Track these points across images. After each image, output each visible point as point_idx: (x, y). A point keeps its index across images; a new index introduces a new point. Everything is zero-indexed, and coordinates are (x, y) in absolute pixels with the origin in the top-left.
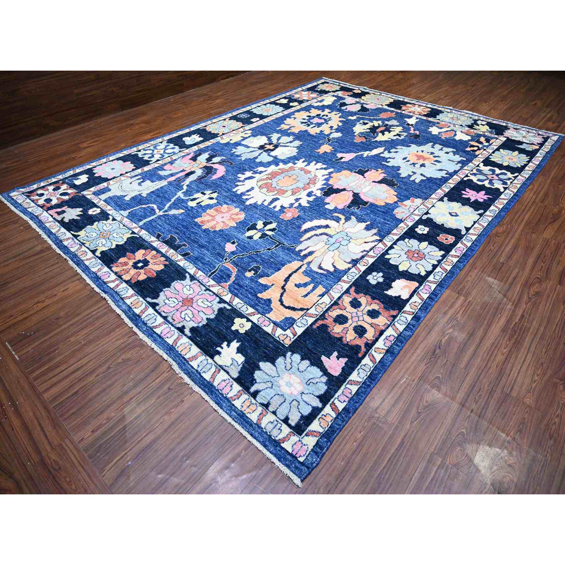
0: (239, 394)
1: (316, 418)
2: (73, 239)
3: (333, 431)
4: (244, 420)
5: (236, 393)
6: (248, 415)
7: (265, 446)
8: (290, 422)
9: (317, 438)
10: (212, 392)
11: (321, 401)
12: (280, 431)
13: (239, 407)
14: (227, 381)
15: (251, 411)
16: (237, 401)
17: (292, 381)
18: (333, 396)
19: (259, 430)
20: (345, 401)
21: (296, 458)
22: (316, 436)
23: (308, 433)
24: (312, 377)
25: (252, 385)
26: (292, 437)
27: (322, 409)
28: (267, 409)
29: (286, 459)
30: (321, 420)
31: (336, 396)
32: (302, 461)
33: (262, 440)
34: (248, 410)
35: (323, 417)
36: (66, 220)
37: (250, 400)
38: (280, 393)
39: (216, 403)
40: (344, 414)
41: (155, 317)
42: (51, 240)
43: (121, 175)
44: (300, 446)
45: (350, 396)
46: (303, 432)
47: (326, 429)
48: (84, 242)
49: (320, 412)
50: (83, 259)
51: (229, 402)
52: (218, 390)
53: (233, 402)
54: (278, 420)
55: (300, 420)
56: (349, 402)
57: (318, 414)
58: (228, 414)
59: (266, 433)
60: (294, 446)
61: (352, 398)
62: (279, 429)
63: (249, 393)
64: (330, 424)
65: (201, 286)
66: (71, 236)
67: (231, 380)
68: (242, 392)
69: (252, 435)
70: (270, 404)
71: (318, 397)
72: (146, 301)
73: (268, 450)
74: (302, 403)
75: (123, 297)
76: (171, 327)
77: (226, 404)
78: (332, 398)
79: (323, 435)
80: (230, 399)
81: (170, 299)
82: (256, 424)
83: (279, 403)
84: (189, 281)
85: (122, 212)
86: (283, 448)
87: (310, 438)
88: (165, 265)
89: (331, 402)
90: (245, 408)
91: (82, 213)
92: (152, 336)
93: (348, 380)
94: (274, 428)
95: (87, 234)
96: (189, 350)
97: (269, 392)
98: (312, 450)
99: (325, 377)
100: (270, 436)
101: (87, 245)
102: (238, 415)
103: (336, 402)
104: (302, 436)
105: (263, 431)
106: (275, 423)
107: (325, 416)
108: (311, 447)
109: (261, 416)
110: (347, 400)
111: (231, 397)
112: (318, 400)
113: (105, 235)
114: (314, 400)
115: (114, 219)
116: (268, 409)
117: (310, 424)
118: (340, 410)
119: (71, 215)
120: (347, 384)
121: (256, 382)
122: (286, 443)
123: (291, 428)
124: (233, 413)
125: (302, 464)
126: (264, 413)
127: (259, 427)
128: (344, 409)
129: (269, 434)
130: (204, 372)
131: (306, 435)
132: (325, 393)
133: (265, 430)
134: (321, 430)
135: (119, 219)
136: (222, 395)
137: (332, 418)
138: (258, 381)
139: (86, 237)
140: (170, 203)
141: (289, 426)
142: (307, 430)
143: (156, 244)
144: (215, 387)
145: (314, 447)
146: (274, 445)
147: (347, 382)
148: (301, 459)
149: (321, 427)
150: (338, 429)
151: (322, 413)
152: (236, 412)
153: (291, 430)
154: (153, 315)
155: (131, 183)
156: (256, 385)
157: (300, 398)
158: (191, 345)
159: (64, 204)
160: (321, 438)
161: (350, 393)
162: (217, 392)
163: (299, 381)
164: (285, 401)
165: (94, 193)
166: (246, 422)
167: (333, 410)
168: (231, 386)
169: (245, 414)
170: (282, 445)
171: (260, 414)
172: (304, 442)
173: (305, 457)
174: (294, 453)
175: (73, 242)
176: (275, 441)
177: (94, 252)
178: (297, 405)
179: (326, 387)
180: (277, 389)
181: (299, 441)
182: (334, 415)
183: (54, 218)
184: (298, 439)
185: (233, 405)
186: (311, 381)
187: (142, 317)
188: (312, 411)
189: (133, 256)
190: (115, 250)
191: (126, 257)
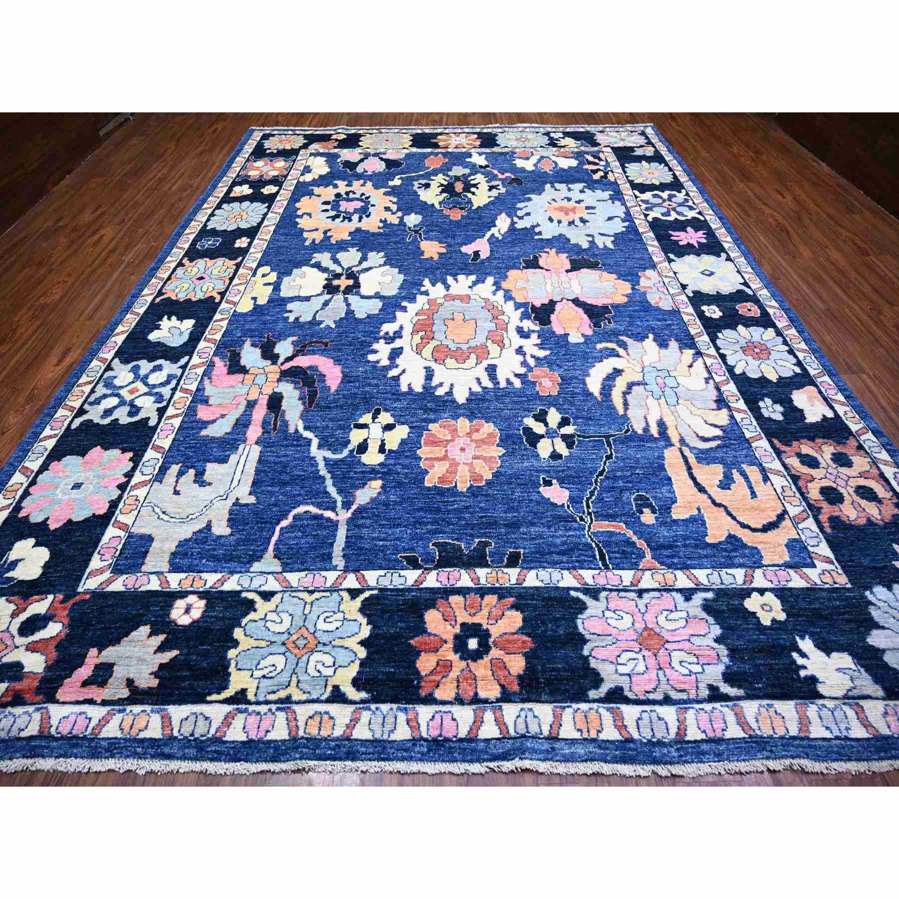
2: (240, 711)
14: (890, 711)
36: (147, 681)
41: (654, 715)
42: (184, 758)
43: (122, 487)
48: (282, 694)
50: (338, 732)
65: (622, 594)
66: (228, 708)
67: (890, 703)
72: (594, 701)
75: (546, 733)
76: (701, 706)
81: (620, 661)
84: (594, 602)
85: (256, 566)
88: (515, 607)
91: (162, 637)
92: (704, 753)
95: (258, 674)
96: (779, 718)
101: (297, 696)
113: (301, 643)
115: (267, 596)
119: (141, 660)
130: (847, 729)
135: (272, 585)
139: (265, 683)
140: (329, 482)
143: (432, 580)
144: (894, 737)
154: (645, 715)
155: (177, 493)
158: (769, 705)
159: (75, 649)
165: (118, 569)
175: (253, 720)
177: (337, 697)
183: (104, 703)
187: (636, 736)
189: (432, 638)
190: (376, 656)
191: (423, 654)
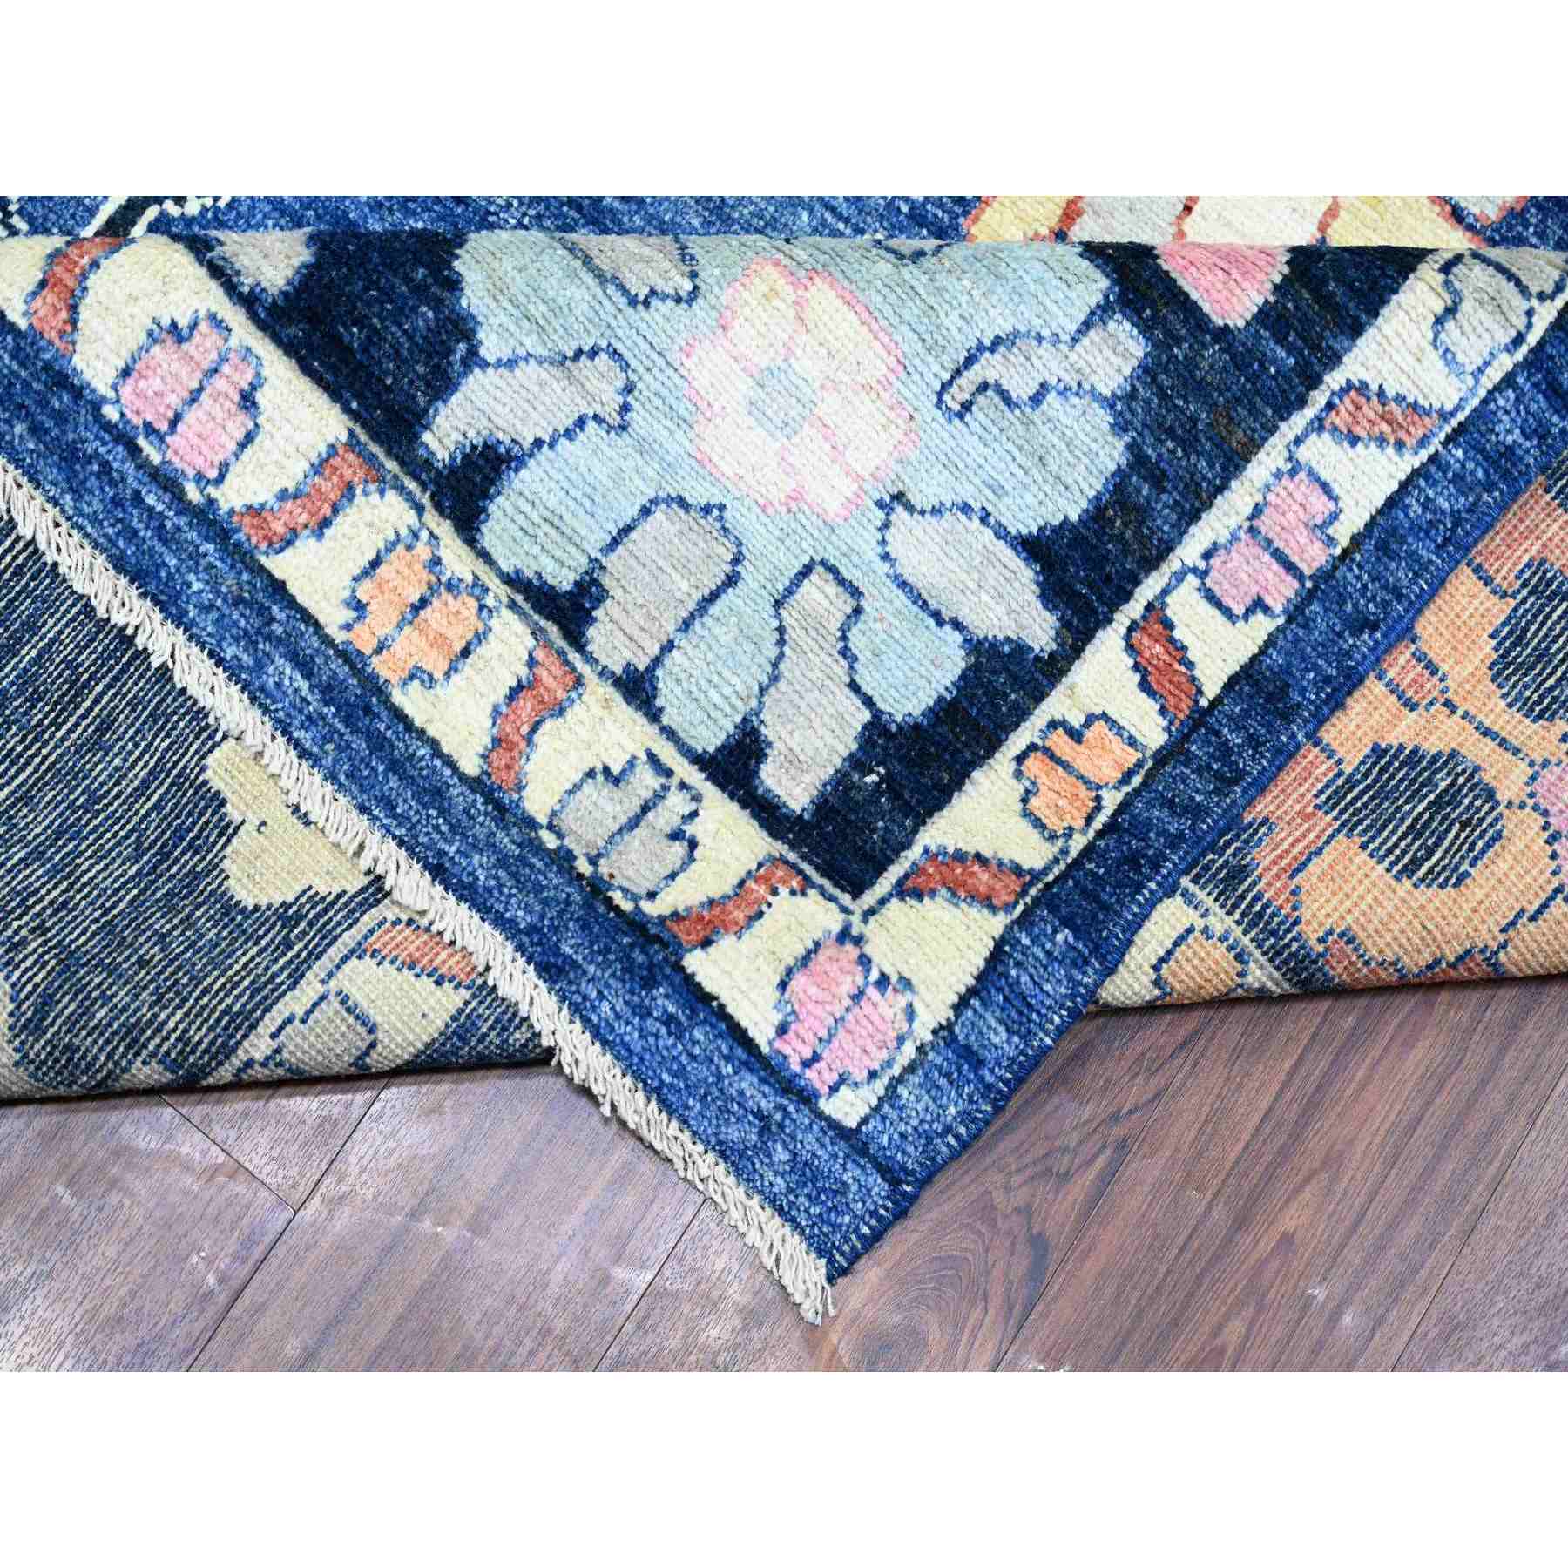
0: (329, 487)
1: (993, 746)
3: (1133, 860)
4: (378, 744)
5: (293, 473)
6: (410, 700)
7: (552, 969)
8: (772, 777)
9: (997, 924)
10: (71, 457)
11: (1053, 592)
12: (679, 849)
13: (332, 617)
14: (205, 345)
15: (436, 664)
16: (306, 546)
17: (809, 365)
18: (1167, 548)
19: (502, 839)
20: (1259, 605)
21: (807, 1098)
22: (988, 903)
23: (916, 869)
24: (1000, 324)
25: (442, 385)
26: (784, 899)
27: (1054, 667)
28: (576, 639)
29: (726, 1105)
30: (1033, 765)
31: (1189, 551)
32: (851, 1122)
33: (523, 919)
34: (410, 648)
35: (1060, 742)
37: (423, 551)
38: (698, 494)
39: (119, 564)
40: (1237, 724)
44: (847, 987)
45: (1313, 557)
46: (880, 869)
47: (1078, 844)
49: (1039, 697)
51: (242, 558)
52: (123, 437)
53: (279, 565)
54: (668, 754)
55: (857, 763)
56: (1296, 613)
57: (1021, 715)
58: (233, 671)
59: (563, 859)
60: (799, 982)
61: (1325, 576)
62: (676, 836)
63: (418, 466)
64: (1112, 800)
67: (244, 331)
68: (350, 467)
69: (438, 871)
70: (601, 596)
71: (1032, 547)
73: (579, 1010)
74: (883, 601)
77: (214, 585)
78: (1152, 563)
79: (1047, 898)
80: (247, 534)
82: (476, 784)
83: (688, 592)
86: (698, 998)
87: (937, 911)
89: (1134, 609)
90: (382, 620)
93: (1334, 379)
94: (634, 823)
97: (601, 472)
98: (944, 1032)
99: (1122, 329)
100: (597, 889)
102: (328, 692)
103: (1186, 608)
104: (869, 898)
105: (538, 848)
106: (645, 781)
107: (1075, 735)
108: (934, 1009)
109: (526, 705)
110: (1280, 591)
111: (254, 511)
112: (1025, 576)
114: (993, 575)
116: (580, 646)
117: (938, 797)
118: (1212, 689)
120: (1318, 425)
121: (473, 359)
122: (726, 944)
123: (775, 833)
124: (282, 670)
125: (853, 1140)
126: (551, 677)
127: (505, 812)
128: (1245, 679)
129: (583, 867)
131: (903, 890)
132: (1097, 514)
133: (550, 841)
134: (1033, 853)
136: (167, 481)
137: (1133, 757)
138: (491, 345)
141: (767, 812)
142: (914, 853)
144: (96, 406)
145: (961, 1005)
146: (629, 968)
147: (1319, 398)
148: (848, 1108)
149: (1038, 824)
150: (1175, 841)
151: (1056, 705)
152: (305, 667)
153: (780, 848)
156: (475, 385)
157: (871, 552)
160: (1024, 921)
161: (1321, 529)
162: (118, 457)
163: (877, 366)
164: (731, 580)
166: (394, 766)
167: (1144, 686)
168: (248, 401)
169: (376, 687)
170: (695, 962)
171: (514, 693)
172: (884, 957)
173: (880, 1086)
174: (794, 1051)
176: (637, 925)
178: (834, 626)
179: (1112, 454)
180: (676, 444)
181: (844, 935)
182: (1154, 734)
184: (832, 920)
185: (278, 588)
186: (989, 368)
188: (966, 680)
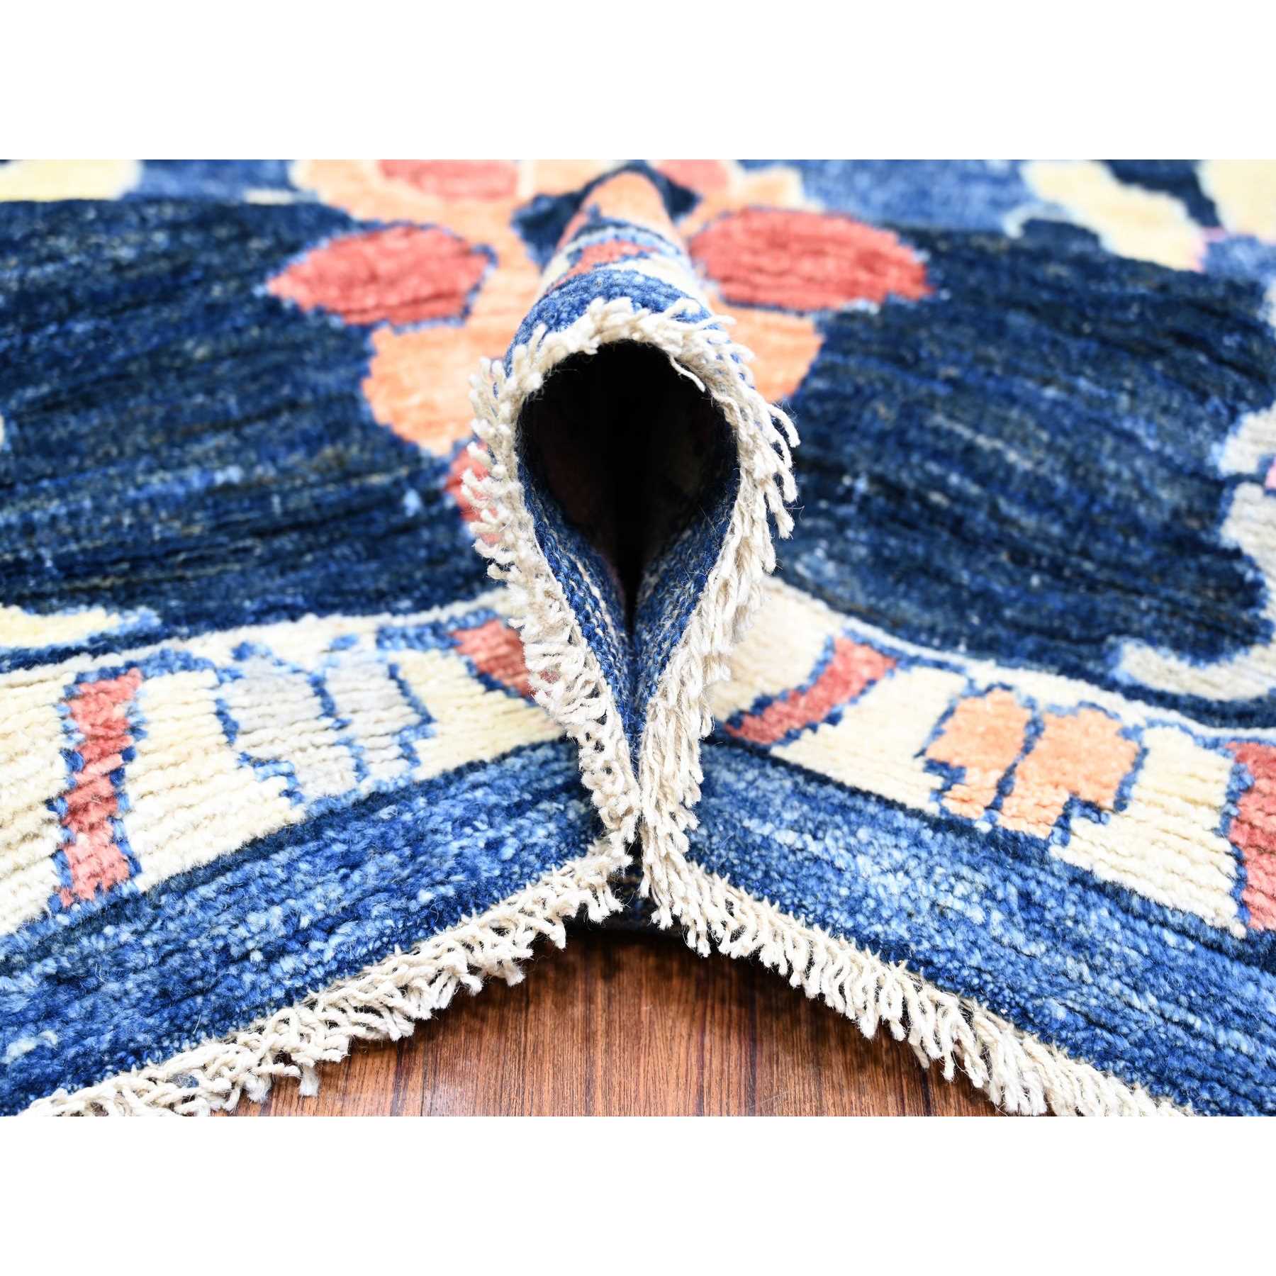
189: (392, 241)
190: (67, 425)
191: (382, 340)
